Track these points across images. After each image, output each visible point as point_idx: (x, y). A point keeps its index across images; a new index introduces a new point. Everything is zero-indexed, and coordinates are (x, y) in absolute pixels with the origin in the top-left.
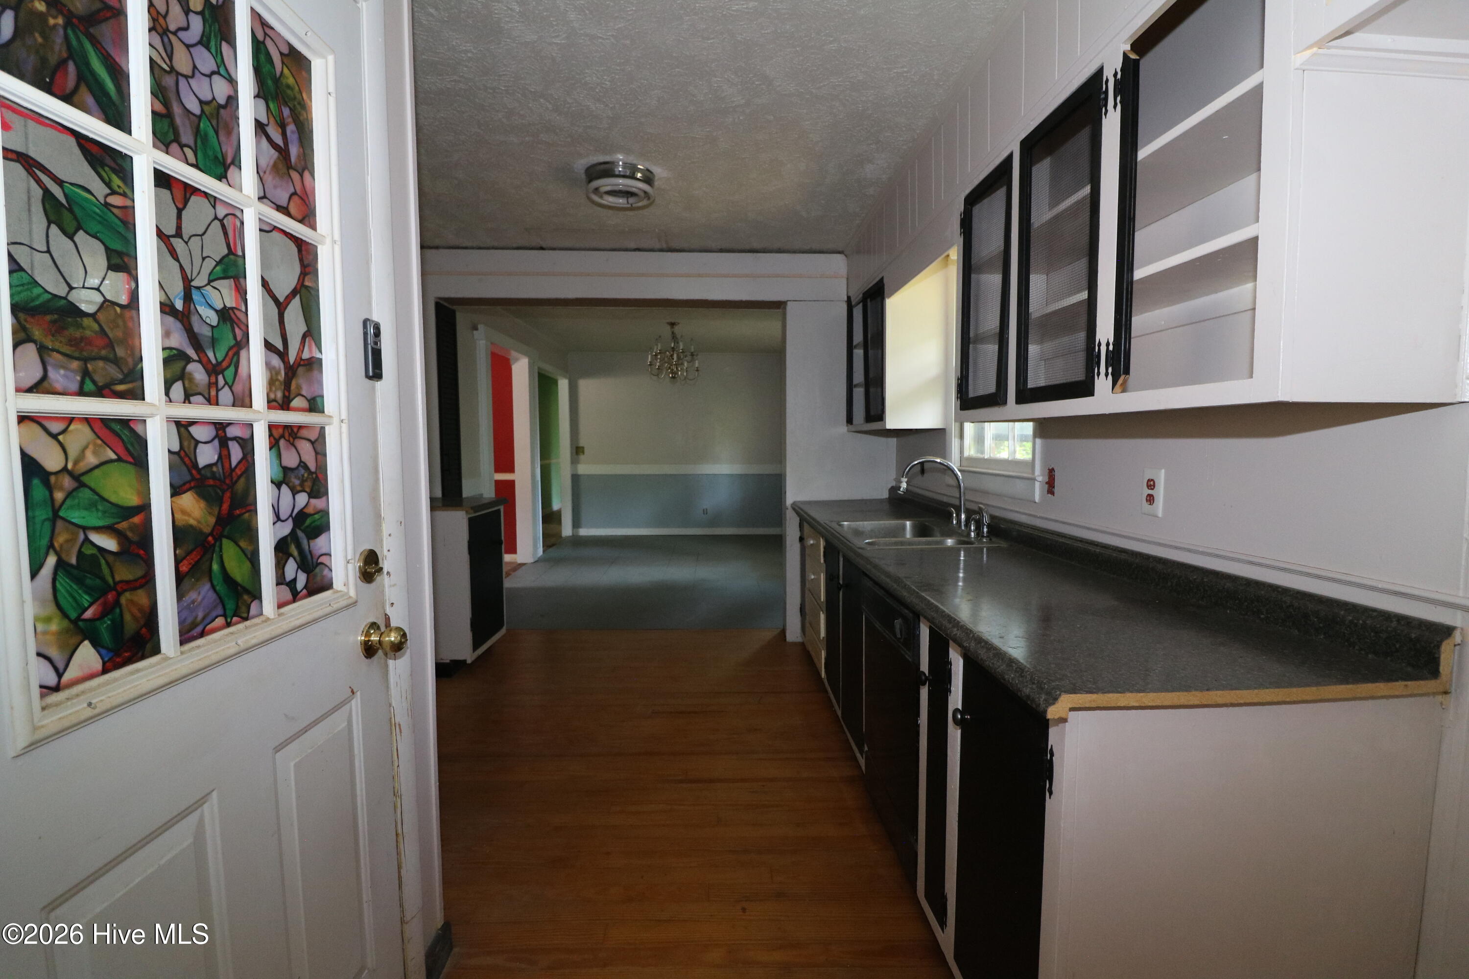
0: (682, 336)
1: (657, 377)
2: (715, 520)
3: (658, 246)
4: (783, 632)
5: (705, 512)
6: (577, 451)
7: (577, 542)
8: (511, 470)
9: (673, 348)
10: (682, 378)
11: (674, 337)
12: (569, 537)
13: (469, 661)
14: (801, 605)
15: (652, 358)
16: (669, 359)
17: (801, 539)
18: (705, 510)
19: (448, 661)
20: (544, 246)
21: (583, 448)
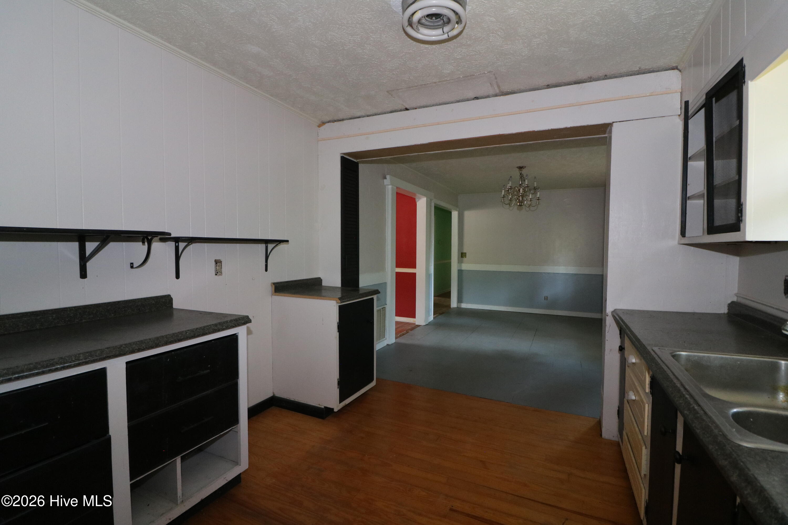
0: (527, 175)
1: (508, 205)
2: (552, 304)
3: (491, 92)
4: (599, 424)
5: (546, 298)
6: (462, 255)
7: (461, 312)
8: (414, 266)
9: (520, 184)
10: (527, 206)
11: (521, 176)
12: (455, 308)
13: (336, 410)
14: (619, 407)
15: (505, 192)
16: (517, 192)
17: (621, 349)
18: (546, 297)
19: (323, 407)
20: (408, 107)
21: (466, 253)
